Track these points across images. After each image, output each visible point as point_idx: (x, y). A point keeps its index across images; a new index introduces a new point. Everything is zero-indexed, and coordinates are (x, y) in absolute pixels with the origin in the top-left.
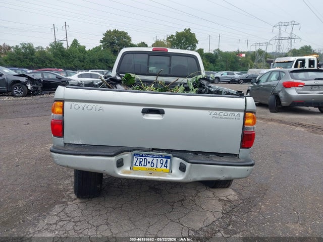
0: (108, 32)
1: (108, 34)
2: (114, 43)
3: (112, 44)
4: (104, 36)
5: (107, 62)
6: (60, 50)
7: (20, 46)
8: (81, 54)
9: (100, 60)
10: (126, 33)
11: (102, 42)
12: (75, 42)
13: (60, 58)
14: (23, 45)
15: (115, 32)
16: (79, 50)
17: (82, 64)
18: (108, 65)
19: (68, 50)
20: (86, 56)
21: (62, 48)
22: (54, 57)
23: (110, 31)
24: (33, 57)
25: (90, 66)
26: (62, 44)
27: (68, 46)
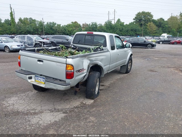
0: (138, 13)
1: (139, 15)
2: (141, 19)
3: (140, 20)
4: (136, 16)
5: (135, 31)
6: (110, 25)
7: (91, 24)
8: (121, 27)
9: (132, 30)
10: (150, 13)
11: (134, 19)
12: (119, 20)
13: (109, 30)
14: (92, 23)
15: (143, 13)
16: (120, 24)
17: (121, 32)
18: (136, 33)
19: (115, 25)
20: (124, 28)
21: (111, 24)
22: (107, 29)
23: (140, 12)
24: (96, 29)
25: (125, 33)
26: (111, 21)
27: (115, 23)
